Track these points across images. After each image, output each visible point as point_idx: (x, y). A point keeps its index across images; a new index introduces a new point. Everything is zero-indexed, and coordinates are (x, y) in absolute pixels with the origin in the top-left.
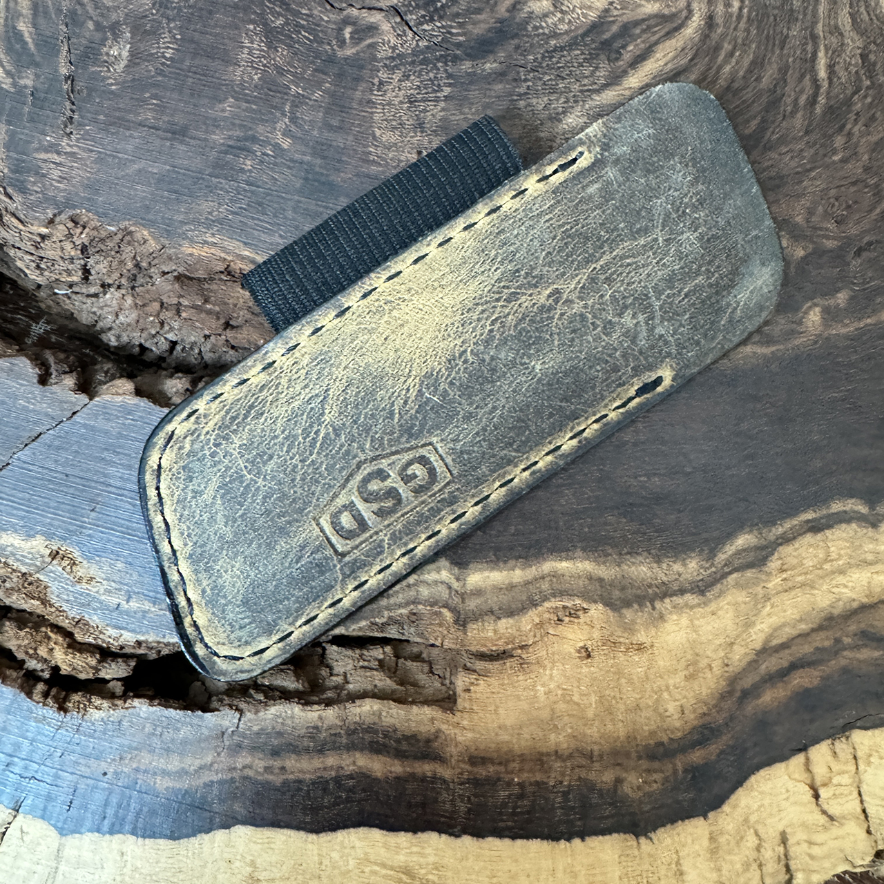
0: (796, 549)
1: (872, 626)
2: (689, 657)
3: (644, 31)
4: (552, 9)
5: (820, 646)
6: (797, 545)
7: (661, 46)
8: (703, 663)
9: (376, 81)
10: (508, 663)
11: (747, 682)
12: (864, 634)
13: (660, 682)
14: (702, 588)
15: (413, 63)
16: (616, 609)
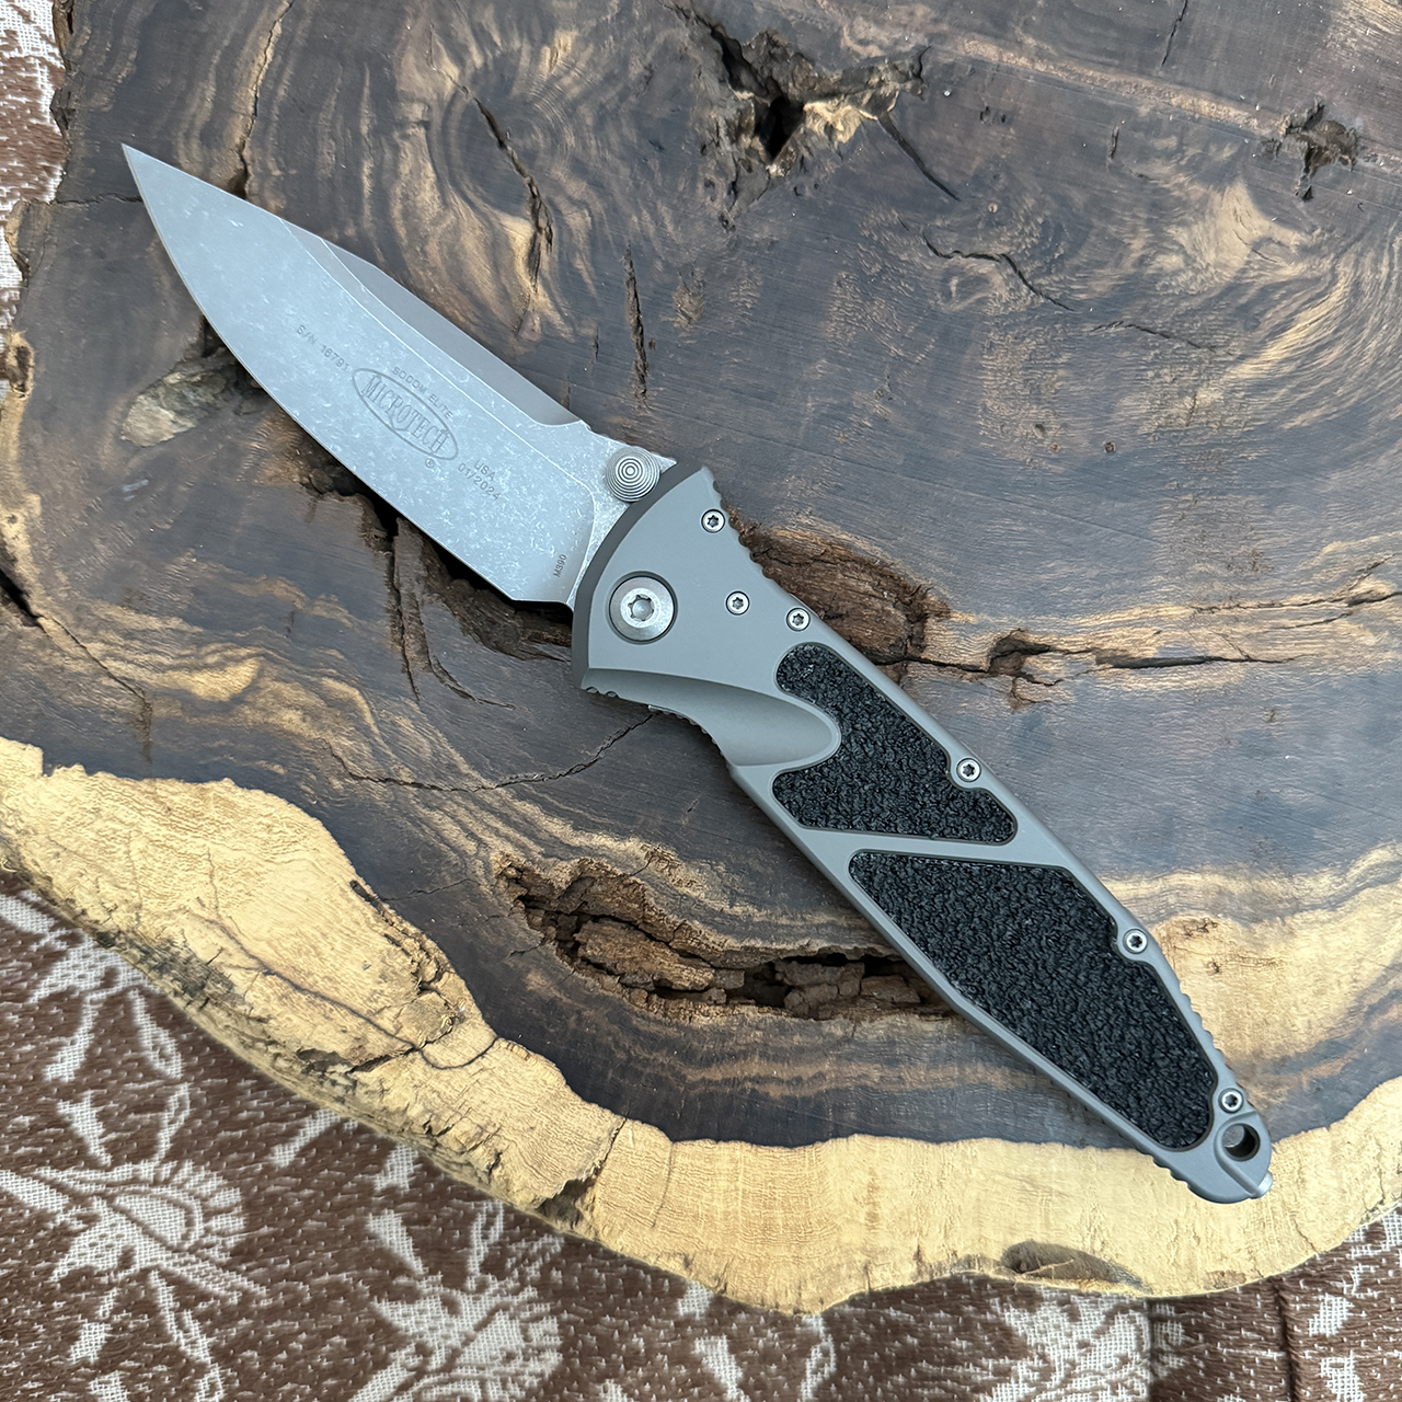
2: (1318, 972)
3: (1283, 297)
4: (1182, 266)
7: (1302, 314)
8: (1332, 979)
9: (986, 344)
11: (1374, 999)
13: (1288, 998)
14: (1333, 903)
15: (1028, 322)
16: (1245, 925)
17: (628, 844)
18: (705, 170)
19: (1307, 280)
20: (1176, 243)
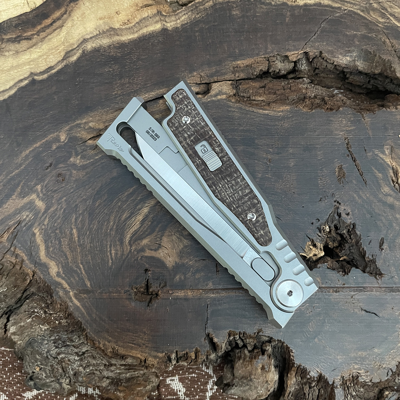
0: (56, 59)
1: (28, 42)
2: (85, 20)
3: (146, 231)
5: (44, 33)
6: (56, 61)
7: (138, 227)
8: (80, 19)
10: (141, 5)
11: (65, 16)
12: (30, 39)
13: (92, 10)
14: (85, 41)
16: (111, 28)
17: (303, 2)
18: (350, 219)
19: (140, 240)
20: (187, 239)
